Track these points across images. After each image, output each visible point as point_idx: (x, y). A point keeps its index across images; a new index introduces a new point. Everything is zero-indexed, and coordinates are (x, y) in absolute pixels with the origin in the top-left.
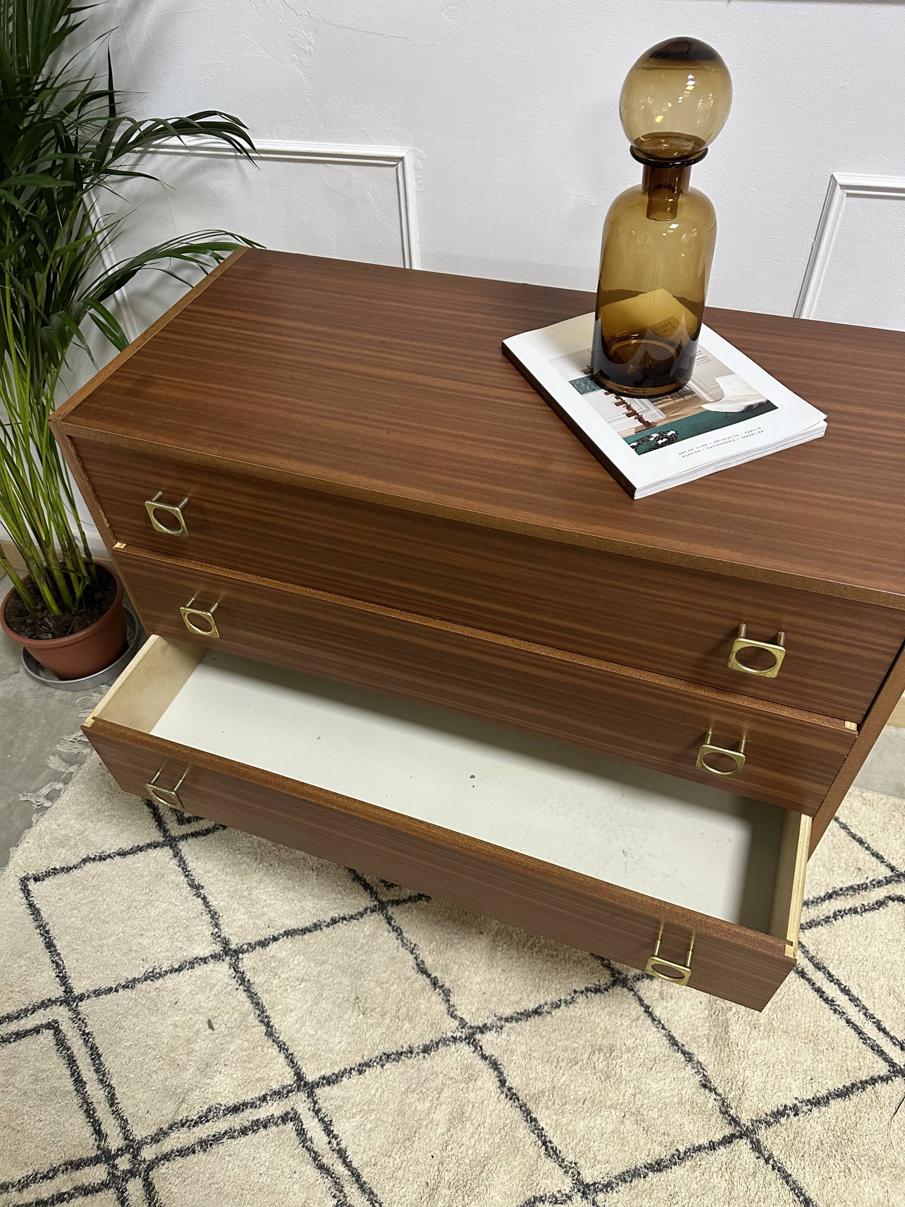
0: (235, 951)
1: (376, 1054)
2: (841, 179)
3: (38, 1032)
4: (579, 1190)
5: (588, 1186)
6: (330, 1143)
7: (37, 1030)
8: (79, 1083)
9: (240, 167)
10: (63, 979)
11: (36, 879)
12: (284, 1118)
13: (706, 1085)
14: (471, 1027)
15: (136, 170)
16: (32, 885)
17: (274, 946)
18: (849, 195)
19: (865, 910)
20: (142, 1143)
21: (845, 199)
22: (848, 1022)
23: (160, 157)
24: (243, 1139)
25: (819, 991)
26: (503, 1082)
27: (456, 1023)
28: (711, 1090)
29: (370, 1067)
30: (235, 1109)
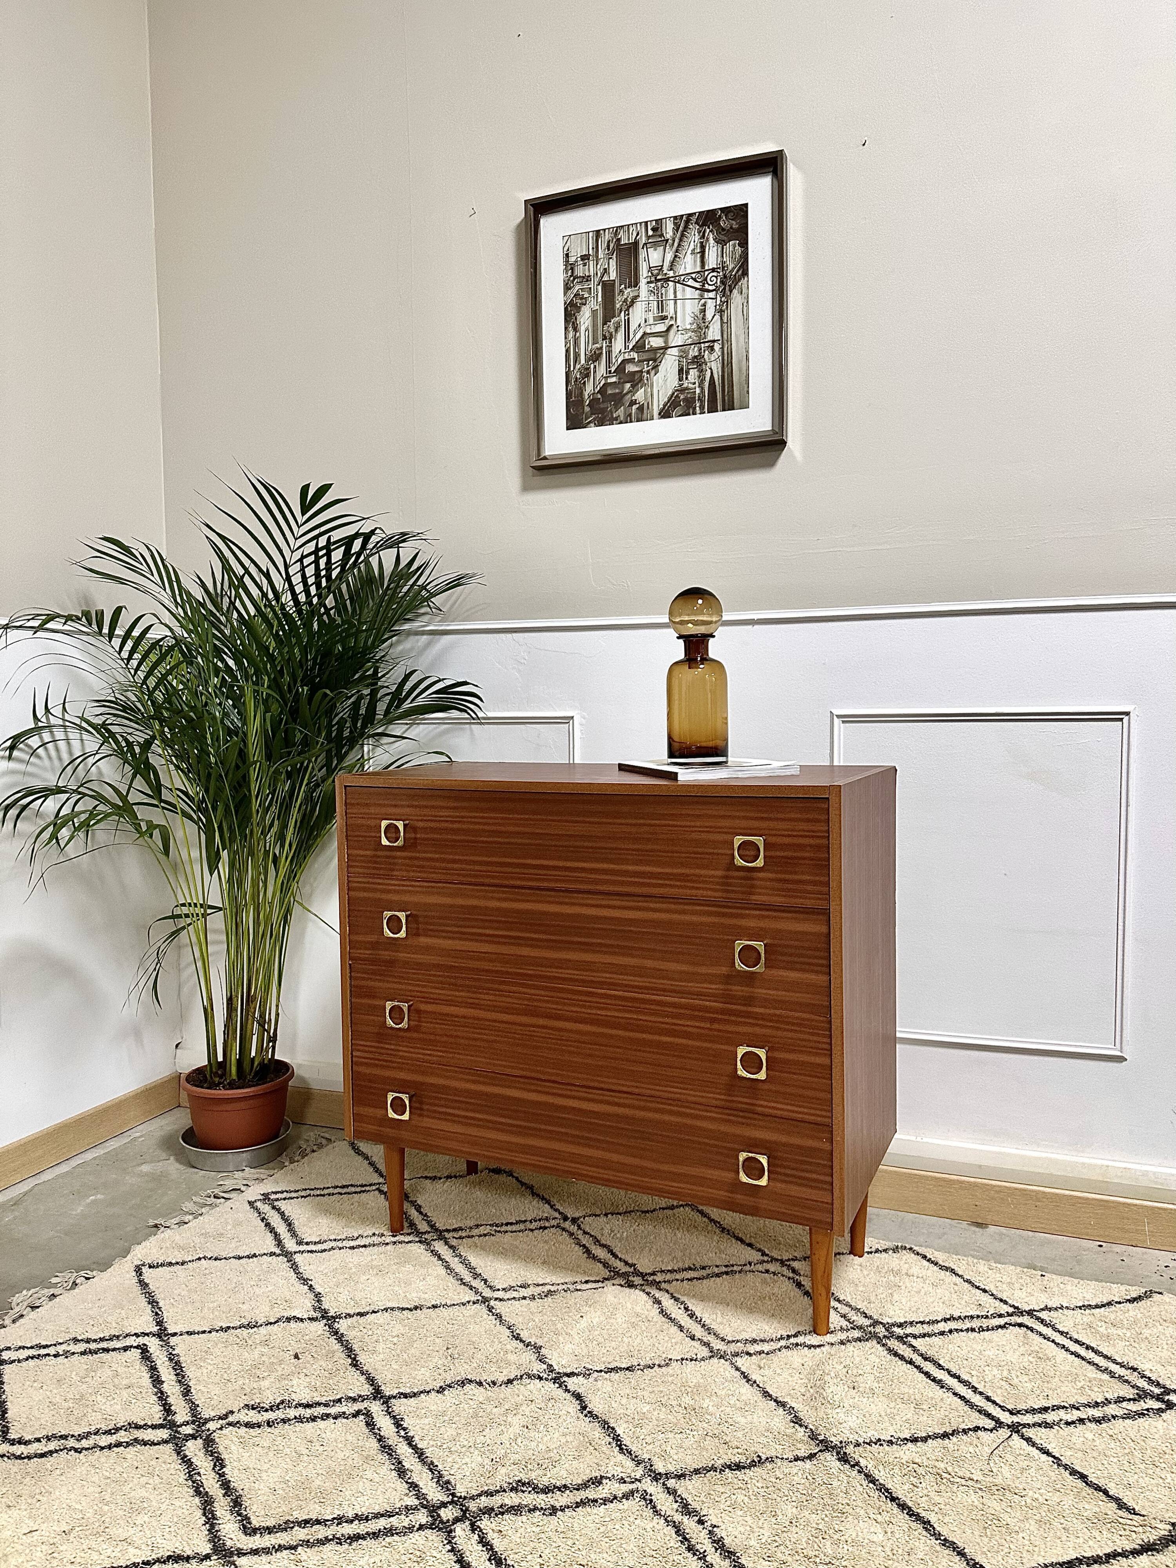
0: (332, 1317)
1: (458, 1378)
2: (837, 712)
3: (125, 1350)
4: (650, 1476)
5: (660, 1474)
6: (398, 1432)
7: (126, 1349)
8: (157, 1381)
9: (471, 730)
10: (160, 1323)
11: (150, 1267)
12: (356, 1414)
13: (797, 1421)
14: (558, 1373)
15: (404, 735)
16: (145, 1270)
17: (371, 1317)
18: (843, 722)
19: (983, 1330)
20: (207, 1421)
21: (842, 725)
22: (955, 1394)
23: (421, 726)
24: (311, 1424)
25: (927, 1375)
26: (584, 1408)
27: (545, 1367)
28: (801, 1426)
29: (451, 1387)
30: (308, 1406)
